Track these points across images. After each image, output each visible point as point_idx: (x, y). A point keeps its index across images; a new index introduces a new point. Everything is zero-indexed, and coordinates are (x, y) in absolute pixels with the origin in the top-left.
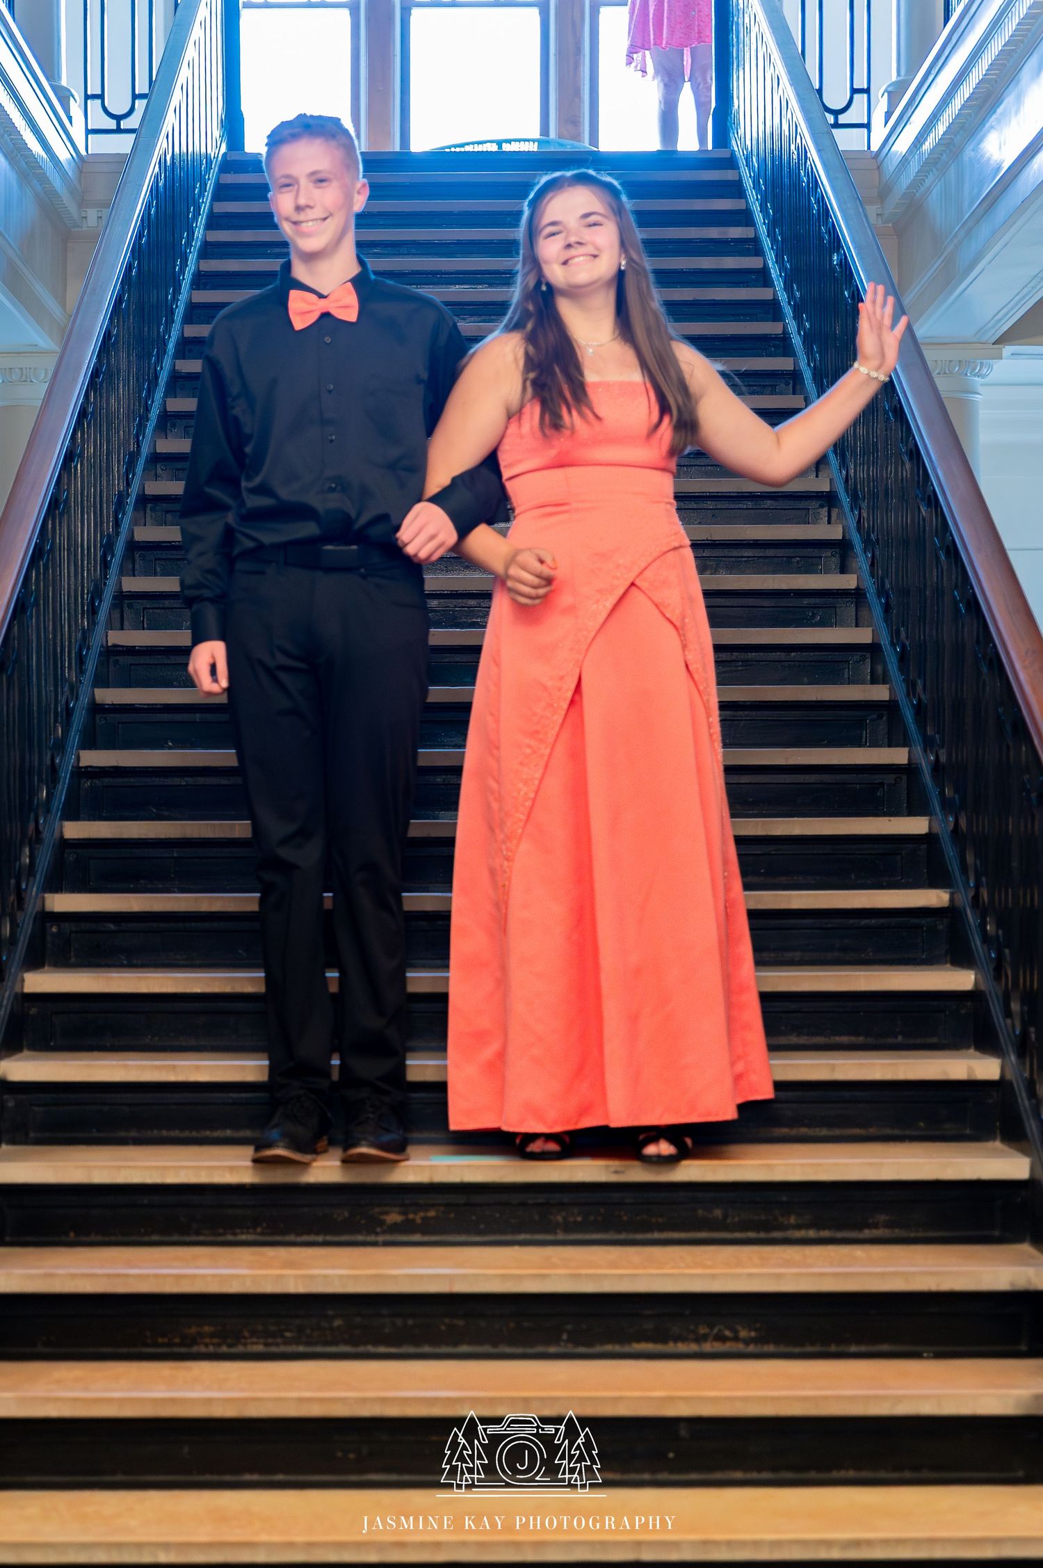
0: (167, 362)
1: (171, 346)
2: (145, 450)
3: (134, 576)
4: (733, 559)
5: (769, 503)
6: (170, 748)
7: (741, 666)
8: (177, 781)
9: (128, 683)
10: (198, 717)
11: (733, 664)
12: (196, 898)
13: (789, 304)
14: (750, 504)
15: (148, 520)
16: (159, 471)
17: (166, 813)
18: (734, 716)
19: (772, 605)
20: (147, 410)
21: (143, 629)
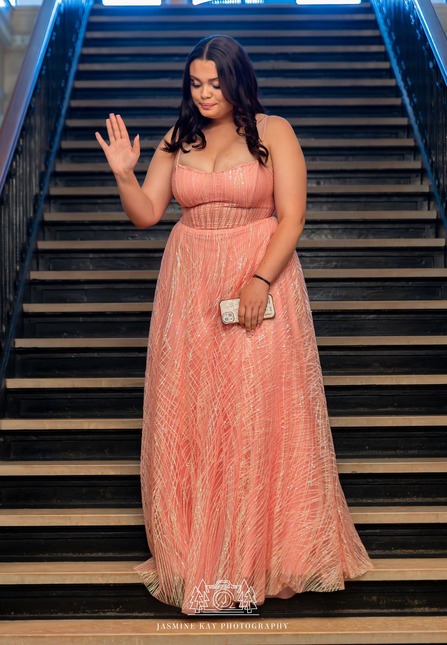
0: (62, 121)
1: (64, 112)
2: (50, 170)
3: (44, 239)
4: (377, 230)
5: (396, 199)
6: (65, 337)
7: (381, 289)
8: (69, 355)
9: (41, 301)
10: (81, 319)
11: (377, 288)
12: (81, 421)
13: (405, 88)
14: (385, 199)
15: (52, 209)
16: (58, 181)
17: (63, 373)
18: (379, 318)
19: (398, 255)
20: (51, 147)
21: (49, 270)
